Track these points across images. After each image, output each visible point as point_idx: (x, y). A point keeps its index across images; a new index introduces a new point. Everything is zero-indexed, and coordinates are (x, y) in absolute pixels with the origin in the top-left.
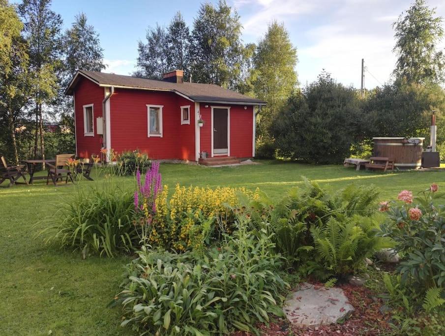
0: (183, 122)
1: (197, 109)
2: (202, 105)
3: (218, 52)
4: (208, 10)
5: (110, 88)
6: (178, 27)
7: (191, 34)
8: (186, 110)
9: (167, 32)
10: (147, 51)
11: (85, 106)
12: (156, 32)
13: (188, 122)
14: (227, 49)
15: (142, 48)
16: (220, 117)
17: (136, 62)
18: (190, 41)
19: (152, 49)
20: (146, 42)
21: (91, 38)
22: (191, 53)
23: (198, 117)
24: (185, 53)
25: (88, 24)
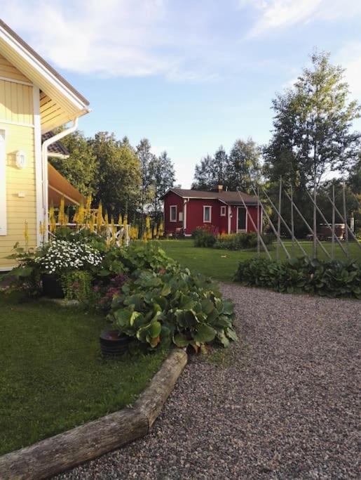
0: (222, 215)
1: (229, 209)
2: (232, 206)
3: (244, 169)
4: (240, 143)
5: (187, 199)
6: (220, 154)
7: (228, 158)
8: (224, 208)
9: (213, 157)
10: (200, 170)
11: (171, 207)
12: (206, 158)
13: (225, 215)
14: (251, 167)
15: (197, 168)
16: (242, 212)
17: (193, 176)
18: (227, 162)
19: (204, 168)
20: (200, 165)
21: (169, 165)
22: (228, 170)
23: (230, 212)
24: (224, 170)
25: (167, 157)
